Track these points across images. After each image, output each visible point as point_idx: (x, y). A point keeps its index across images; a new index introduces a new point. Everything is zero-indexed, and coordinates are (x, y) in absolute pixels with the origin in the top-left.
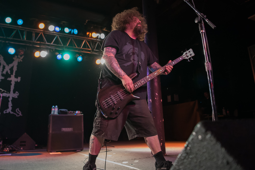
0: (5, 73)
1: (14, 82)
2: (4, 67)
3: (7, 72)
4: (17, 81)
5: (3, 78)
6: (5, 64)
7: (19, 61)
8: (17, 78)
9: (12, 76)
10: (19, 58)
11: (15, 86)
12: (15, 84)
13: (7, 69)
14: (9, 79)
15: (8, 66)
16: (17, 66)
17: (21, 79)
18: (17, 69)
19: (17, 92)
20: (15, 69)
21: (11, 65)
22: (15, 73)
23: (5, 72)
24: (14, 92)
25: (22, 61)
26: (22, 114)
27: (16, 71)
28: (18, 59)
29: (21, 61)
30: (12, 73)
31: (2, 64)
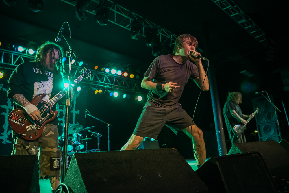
1: (75, 114)
4: (77, 113)
7: (77, 96)
8: (77, 111)
9: (73, 109)
10: (77, 94)
11: (76, 118)
12: (76, 116)
14: (71, 112)
16: (76, 100)
17: (80, 111)
18: (76, 103)
19: (77, 123)
20: (75, 103)
22: (75, 106)
24: (76, 123)
25: (79, 96)
27: (76, 105)
28: (76, 94)
30: (73, 107)
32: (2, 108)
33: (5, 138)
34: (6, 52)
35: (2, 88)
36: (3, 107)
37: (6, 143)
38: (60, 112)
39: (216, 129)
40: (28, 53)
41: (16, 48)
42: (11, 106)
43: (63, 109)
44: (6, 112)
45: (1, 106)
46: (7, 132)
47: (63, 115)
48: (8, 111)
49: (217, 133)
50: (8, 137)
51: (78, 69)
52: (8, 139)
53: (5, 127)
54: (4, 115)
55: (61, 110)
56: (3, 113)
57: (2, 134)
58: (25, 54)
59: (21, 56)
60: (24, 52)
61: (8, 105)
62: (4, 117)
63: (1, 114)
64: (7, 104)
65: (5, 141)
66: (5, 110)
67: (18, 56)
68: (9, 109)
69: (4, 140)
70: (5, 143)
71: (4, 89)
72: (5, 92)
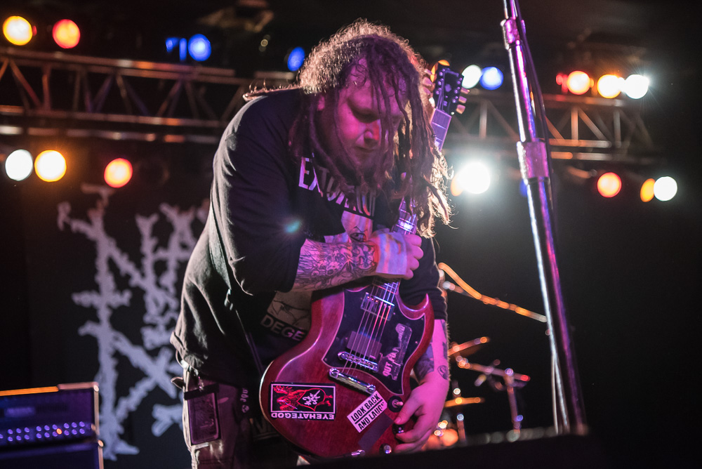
32: (80, 306)
35: (68, 220)
36: (84, 299)
37: (118, 455)
42: (115, 291)
44: (97, 320)
45: (77, 298)
46: (116, 404)
48: (104, 314)
50: (120, 429)
52: (122, 437)
56: (88, 328)
61: (102, 290)
62: (92, 342)
63: (82, 331)
64: (95, 288)
66: (91, 314)
68: (109, 307)
70: (114, 458)
71: (78, 225)
72: (82, 236)
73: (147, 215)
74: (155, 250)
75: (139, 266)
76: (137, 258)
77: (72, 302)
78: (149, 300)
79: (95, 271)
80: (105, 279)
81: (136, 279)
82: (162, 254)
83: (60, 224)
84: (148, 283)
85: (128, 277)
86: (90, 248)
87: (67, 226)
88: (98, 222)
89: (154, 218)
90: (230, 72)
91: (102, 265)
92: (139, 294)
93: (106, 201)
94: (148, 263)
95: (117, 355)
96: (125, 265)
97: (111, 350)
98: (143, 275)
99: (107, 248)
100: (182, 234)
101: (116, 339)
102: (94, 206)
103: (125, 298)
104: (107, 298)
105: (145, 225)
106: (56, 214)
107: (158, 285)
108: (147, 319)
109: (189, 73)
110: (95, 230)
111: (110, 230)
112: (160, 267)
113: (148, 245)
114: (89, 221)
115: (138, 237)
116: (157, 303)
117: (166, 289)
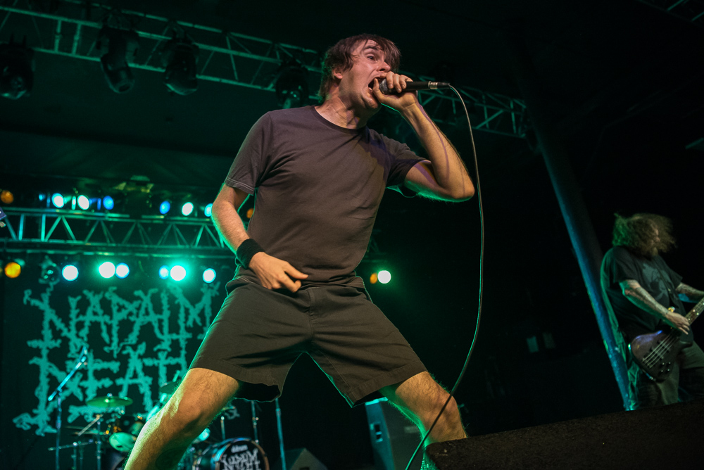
0: (191, 325)
2: (187, 312)
3: (194, 322)
5: (189, 336)
6: (188, 305)
7: (214, 295)
10: (212, 288)
13: (194, 314)
15: (194, 307)
16: (212, 306)
18: (213, 312)
20: (208, 314)
21: (199, 306)
23: (190, 323)
25: (218, 294)
26: (238, 412)
28: (210, 290)
29: (216, 295)
31: (182, 304)
32: (31, 348)
33: (43, 422)
34: (28, 215)
35: (29, 299)
36: (34, 344)
37: (46, 433)
38: (173, 341)
39: (605, 342)
40: (78, 208)
41: (48, 201)
42: (52, 339)
43: (178, 333)
44: (40, 356)
45: (29, 343)
46: (47, 405)
47: (181, 349)
48: (45, 352)
49: (610, 356)
50: (48, 419)
51: (203, 225)
52: (49, 423)
53: (40, 393)
54: (37, 363)
55: (175, 336)
56: (35, 361)
57: (35, 411)
58: (71, 212)
59: (63, 217)
60: (68, 206)
61: (46, 338)
62: (36, 369)
63: (31, 362)
64: (41, 337)
65: (43, 429)
66: (37, 352)
67: (55, 219)
68: (48, 348)
69: (41, 425)
70: (43, 435)
71: (35, 302)
72: (36, 308)
73: (75, 296)
74: (78, 316)
75: (67, 325)
76: (66, 321)
77: (27, 345)
78: (71, 344)
79: (42, 328)
80: (47, 333)
81: (65, 333)
82: (81, 318)
83: (25, 302)
84: (72, 335)
85: (61, 331)
86: (40, 314)
87: (28, 302)
88: (46, 301)
89: (79, 298)
90: (127, 216)
91: (46, 324)
92: (66, 341)
93: (52, 289)
94: (73, 324)
95: (50, 376)
96: (59, 325)
97: (47, 373)
98: (69, 330)
99: (50, 315)
100: (94, 307)
101: (50, 367)
102: (45, 292)
103: (57, 343)
104: (47, 343)
105: (73, 302)
106: (23, 295)
107: (78, 336)
108: (69, 355)
109: (103, 217)
110: (44, 305)
111: (52, 304)
112: (80, 326)
113: (74, 313)
114: (41, 300)
115: (68, 308)
116: (76, 347)
117: (82, 338)
